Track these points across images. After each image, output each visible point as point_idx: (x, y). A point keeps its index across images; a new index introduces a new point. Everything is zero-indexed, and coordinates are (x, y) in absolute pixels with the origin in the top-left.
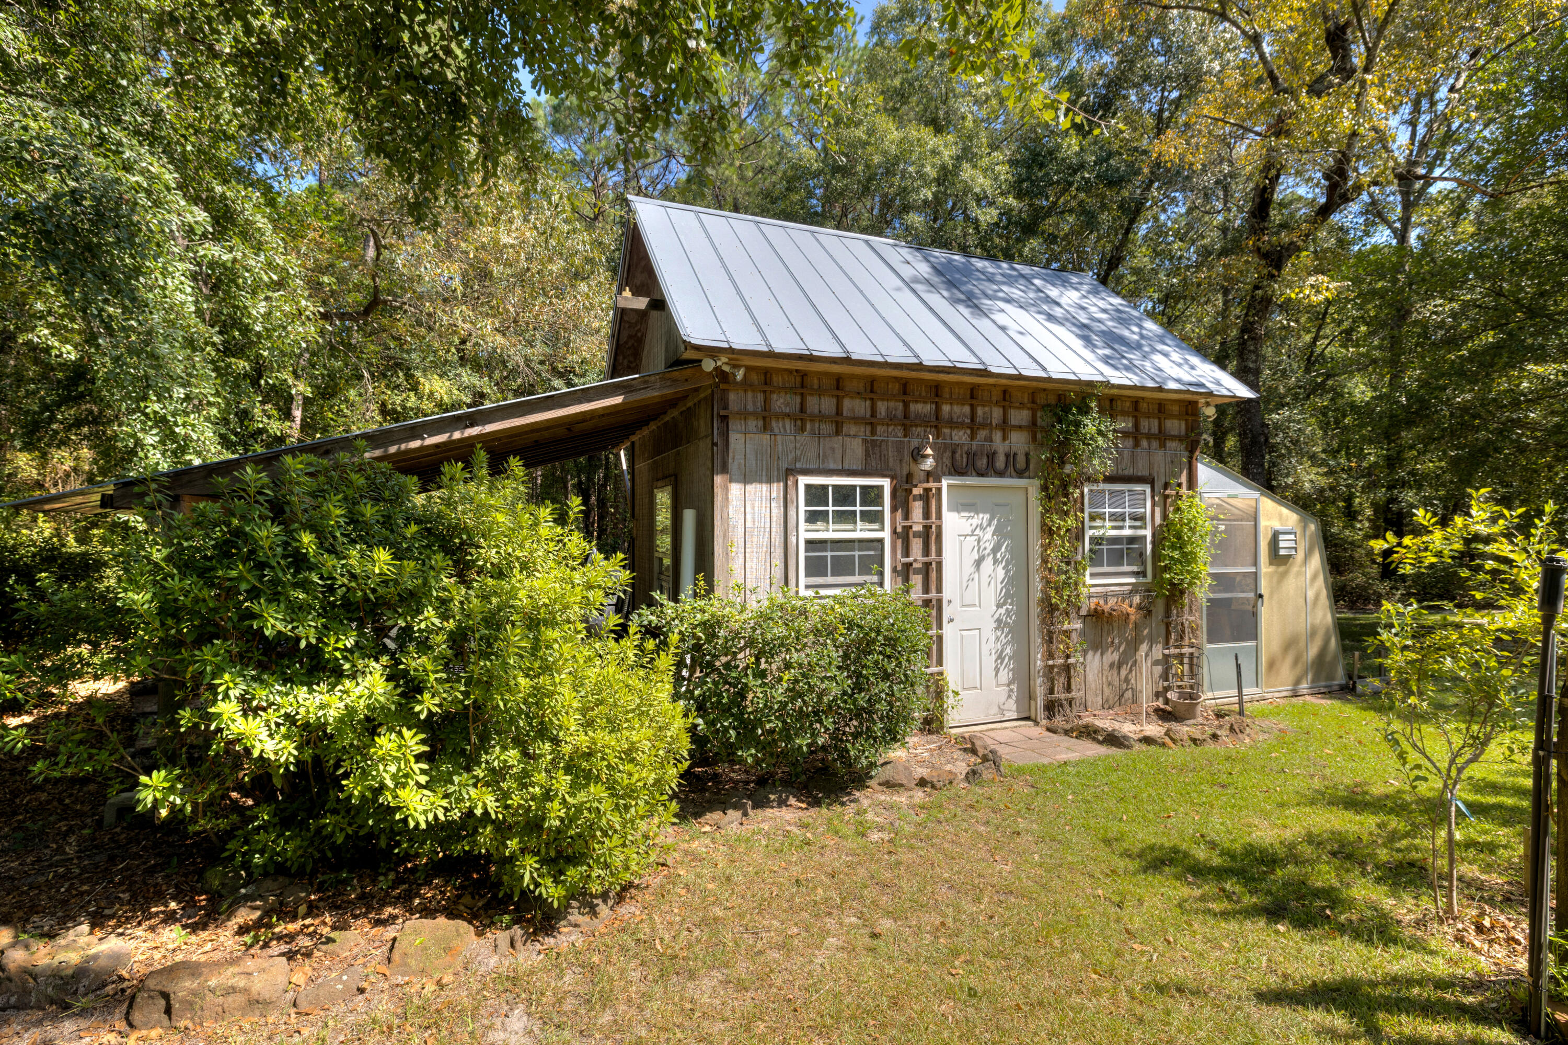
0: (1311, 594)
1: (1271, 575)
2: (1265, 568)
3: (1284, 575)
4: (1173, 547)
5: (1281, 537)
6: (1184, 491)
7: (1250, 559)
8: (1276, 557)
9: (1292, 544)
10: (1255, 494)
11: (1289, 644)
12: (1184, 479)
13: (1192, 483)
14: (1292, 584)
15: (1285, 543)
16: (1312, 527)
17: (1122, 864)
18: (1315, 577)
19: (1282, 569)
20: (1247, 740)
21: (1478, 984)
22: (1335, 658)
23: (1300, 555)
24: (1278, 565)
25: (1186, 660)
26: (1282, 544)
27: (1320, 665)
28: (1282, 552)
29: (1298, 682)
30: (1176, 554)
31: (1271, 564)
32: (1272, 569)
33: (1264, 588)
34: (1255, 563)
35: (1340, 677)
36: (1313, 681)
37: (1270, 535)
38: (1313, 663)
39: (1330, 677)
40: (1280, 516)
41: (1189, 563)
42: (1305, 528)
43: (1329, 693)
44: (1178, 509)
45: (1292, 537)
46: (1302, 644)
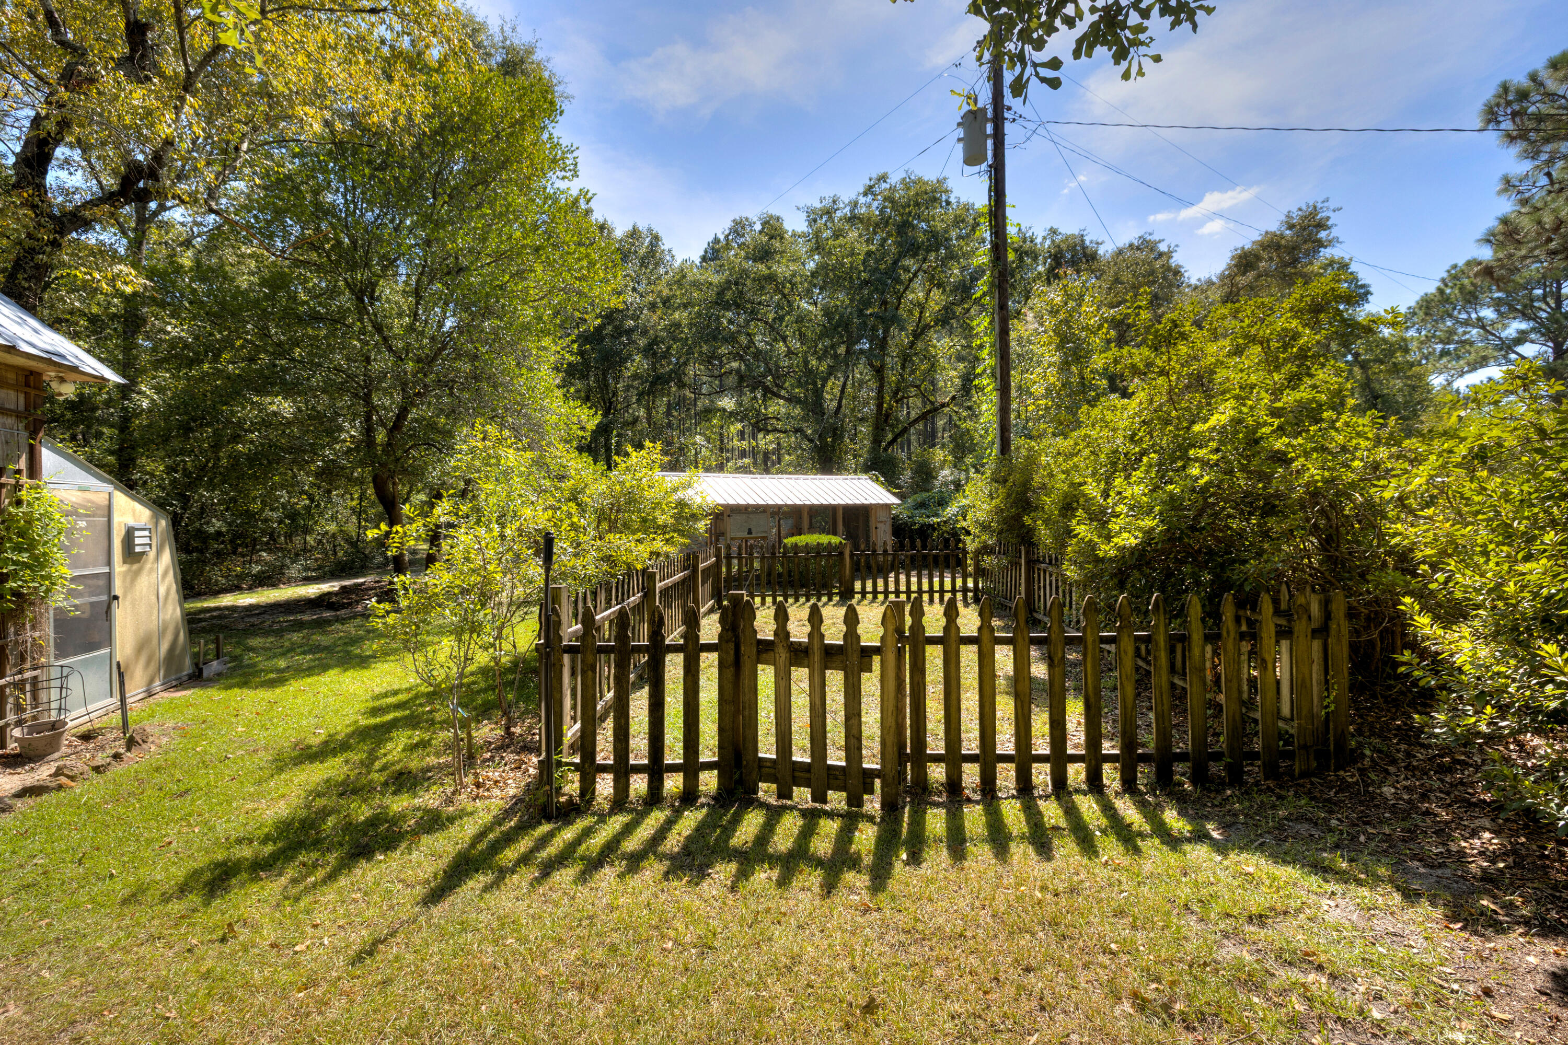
0: (162, 591)
1: (125, 575)
2: (119, 568)
3: (137, 573)
4: (19, 549)
5: (137, 533)
6: (24, 479)
7: (102, 558)
8: (131, 554)
9: (147, 541)
10: (110, 488)
11: (142, 645)
12: (23, 464)
13: (34, 470)
14: (145, 582)
15: (140, 539)
16: (163, 523)
17: (176, 907)
18: (165, 573)
19: (135, 567)
20: (153, 748)
21: (507, 813)
22: (184, 649)
23: (152, 554)
24: (132, 563)
25: (28, 687)
26: (137, 541)
27: (171, 659)
28: (138, 549)
29: (151, 681)
30: (24, 557)
31: (124, 562)
32: (125, 568)
33: (118, 590)
34: (109, 563)
35: (187, 667)
36: (165, 677)
37: (123, 532)
38: (165, 659)
39: (180, 669)
40: (134, 511)
41: (42, 566)
42: (156, 524)
43: (180, 685)
44: (19, 503)
45: (146, 533)
46: (155, 641)
